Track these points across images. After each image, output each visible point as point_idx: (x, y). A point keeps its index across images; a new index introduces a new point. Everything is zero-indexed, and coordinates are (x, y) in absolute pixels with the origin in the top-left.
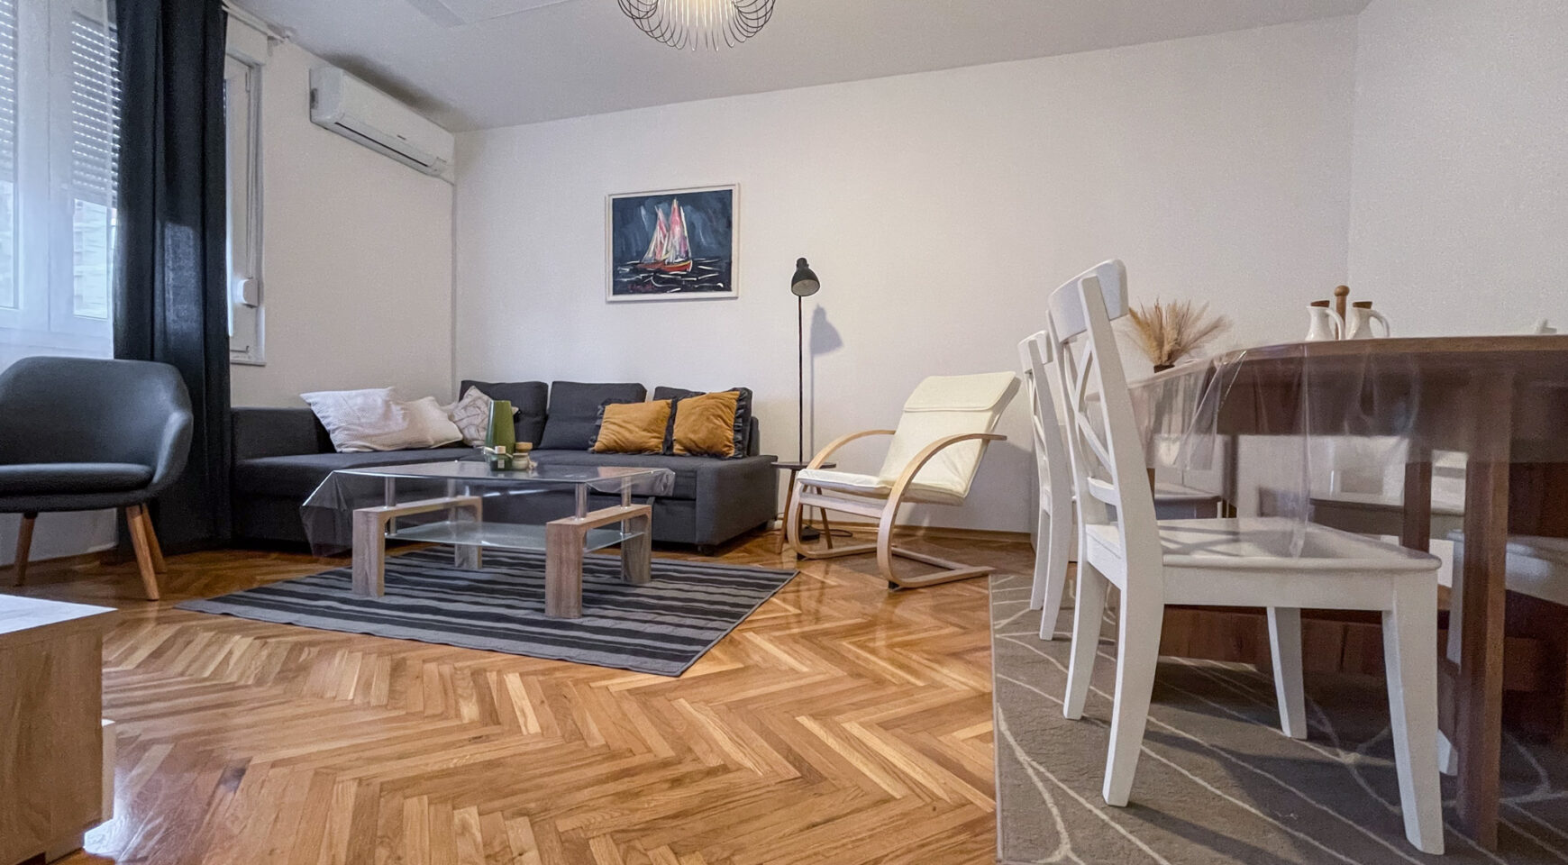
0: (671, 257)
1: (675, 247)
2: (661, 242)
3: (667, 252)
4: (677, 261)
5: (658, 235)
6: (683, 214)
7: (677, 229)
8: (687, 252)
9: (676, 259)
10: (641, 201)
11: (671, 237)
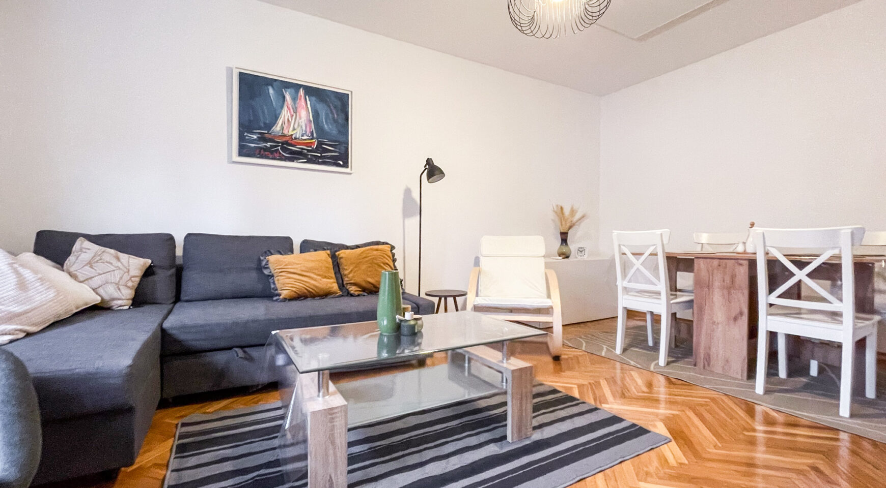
0: (298, 134)
1: (302, 127)
2: (288, 120)
3: (294, 129)
4: (303, 138)
5: (285, 114)
6: (309, 102)
7: (303, 113)
8: (312, 133)
9: (302, 136)
10: (270, 82)
11: (298, 118)
